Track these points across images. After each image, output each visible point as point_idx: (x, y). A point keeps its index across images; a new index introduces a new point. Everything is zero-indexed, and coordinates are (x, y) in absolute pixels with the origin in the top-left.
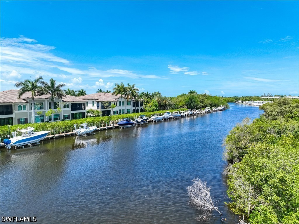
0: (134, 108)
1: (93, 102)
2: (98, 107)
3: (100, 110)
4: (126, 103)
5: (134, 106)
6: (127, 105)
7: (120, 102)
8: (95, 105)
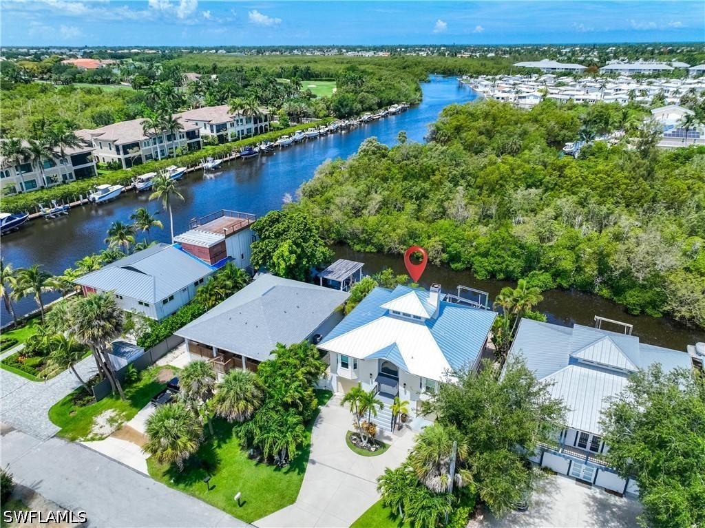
0: (256, 125)
1: (205, 125)
2: (212, 131)
3: (215, 134)
4: (244, 121)
5: (255, 123)
6: (247, 123)
7: (237, 121)
8: (208, 128)
